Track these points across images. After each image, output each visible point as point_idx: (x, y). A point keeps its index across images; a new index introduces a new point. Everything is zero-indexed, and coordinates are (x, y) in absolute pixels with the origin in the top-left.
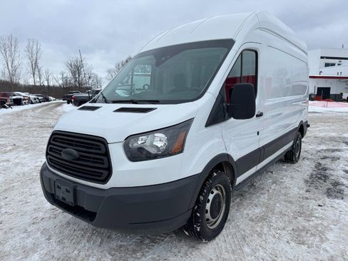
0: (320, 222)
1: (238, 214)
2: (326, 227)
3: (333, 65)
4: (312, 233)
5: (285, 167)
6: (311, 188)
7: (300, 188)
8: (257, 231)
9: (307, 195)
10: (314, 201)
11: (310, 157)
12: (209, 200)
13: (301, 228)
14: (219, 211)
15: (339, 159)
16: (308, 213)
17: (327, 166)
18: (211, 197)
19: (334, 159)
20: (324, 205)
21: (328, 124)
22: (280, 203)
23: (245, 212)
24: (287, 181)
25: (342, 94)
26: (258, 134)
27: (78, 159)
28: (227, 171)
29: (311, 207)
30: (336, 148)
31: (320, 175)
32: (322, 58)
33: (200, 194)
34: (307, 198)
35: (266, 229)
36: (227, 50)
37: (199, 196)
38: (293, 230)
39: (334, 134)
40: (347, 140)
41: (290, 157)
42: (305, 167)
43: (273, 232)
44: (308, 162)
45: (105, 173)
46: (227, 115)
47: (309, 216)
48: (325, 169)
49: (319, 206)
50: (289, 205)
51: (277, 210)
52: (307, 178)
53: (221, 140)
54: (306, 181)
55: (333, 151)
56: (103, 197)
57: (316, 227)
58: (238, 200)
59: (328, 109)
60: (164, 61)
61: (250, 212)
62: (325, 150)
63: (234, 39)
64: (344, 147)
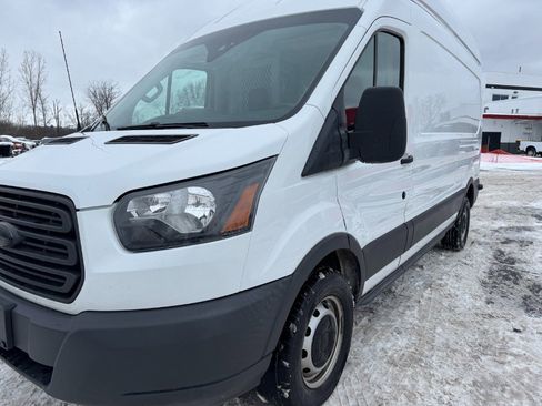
0: (523, 365)
1: (366, 349)
2: (537, 376)
3: (506, 97)
4: (512, 392)
5: (443, 258)
6: (493, 296)
7: (475, 297)
8: (404, 388)
9: (490, 309)
10: (503, 322)
11: (483, 239)
12: (309, 330)
13: (489, 379)
14: (329, 352)
15: (532, 243)
16: (498, 346)
17: (513, 256)
18: (313, 323)
19: (523, 243)
20: (525, 329)
21: (503, 188)
22: (443, 328)
23: (380, 345)
24: (450, 283)
25: (518, 143)
26: (404, 197)
27: (19, 246)
28: (345, 268)
29: (500, 333)
30: (522, 225)
31: (505, 272)
32: (488, 86)
33: (291, 318)
34: (491, 316)
35: (422, 383)
36: (346, 26)
37: (287, 324)
38: (475, 383)
39: (515, 203)
40: (537, 213)
41: (452, 241)
42: (476, 258)
43: (436, 390)
44: (480, 249)
45: (71, 277)
46: (347, 154)
47: (501, 354)
48: (512, 261)
49: (516, 330)
50: (460, 329)
51: (439, 341)
52: (484, 276)
53: (335, 205)
54: (484, 283)
55: (519, 229)
56: (65, 333)
57: (518, 376)
58: (365, 321)
59: (499, 165)
60: (223, 52)
61: (389, 345)
62: (507, 229)
63: (360, 7)
64: (534, 223)
